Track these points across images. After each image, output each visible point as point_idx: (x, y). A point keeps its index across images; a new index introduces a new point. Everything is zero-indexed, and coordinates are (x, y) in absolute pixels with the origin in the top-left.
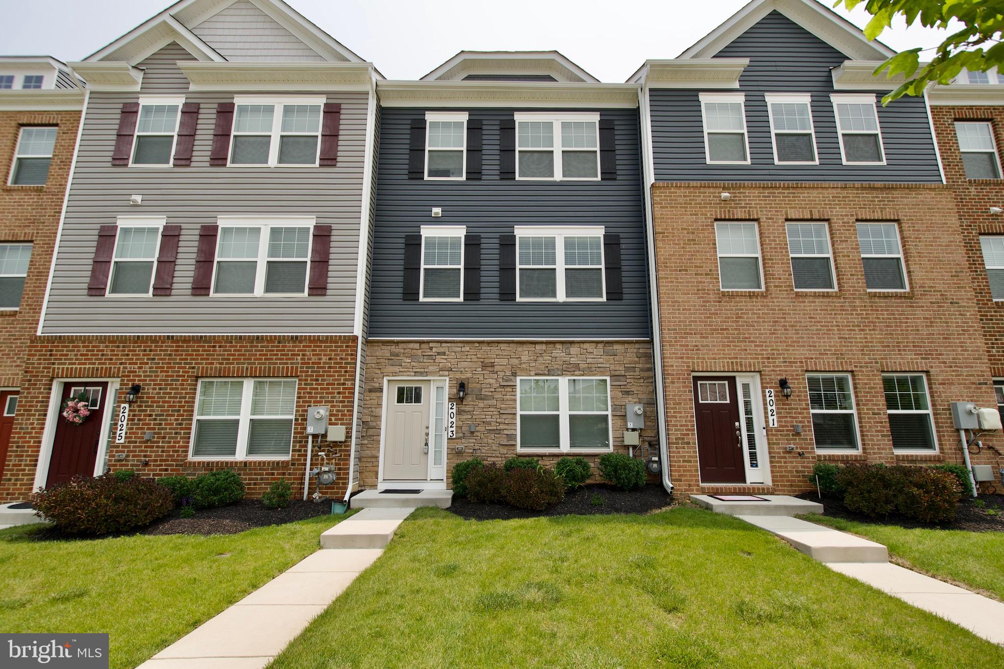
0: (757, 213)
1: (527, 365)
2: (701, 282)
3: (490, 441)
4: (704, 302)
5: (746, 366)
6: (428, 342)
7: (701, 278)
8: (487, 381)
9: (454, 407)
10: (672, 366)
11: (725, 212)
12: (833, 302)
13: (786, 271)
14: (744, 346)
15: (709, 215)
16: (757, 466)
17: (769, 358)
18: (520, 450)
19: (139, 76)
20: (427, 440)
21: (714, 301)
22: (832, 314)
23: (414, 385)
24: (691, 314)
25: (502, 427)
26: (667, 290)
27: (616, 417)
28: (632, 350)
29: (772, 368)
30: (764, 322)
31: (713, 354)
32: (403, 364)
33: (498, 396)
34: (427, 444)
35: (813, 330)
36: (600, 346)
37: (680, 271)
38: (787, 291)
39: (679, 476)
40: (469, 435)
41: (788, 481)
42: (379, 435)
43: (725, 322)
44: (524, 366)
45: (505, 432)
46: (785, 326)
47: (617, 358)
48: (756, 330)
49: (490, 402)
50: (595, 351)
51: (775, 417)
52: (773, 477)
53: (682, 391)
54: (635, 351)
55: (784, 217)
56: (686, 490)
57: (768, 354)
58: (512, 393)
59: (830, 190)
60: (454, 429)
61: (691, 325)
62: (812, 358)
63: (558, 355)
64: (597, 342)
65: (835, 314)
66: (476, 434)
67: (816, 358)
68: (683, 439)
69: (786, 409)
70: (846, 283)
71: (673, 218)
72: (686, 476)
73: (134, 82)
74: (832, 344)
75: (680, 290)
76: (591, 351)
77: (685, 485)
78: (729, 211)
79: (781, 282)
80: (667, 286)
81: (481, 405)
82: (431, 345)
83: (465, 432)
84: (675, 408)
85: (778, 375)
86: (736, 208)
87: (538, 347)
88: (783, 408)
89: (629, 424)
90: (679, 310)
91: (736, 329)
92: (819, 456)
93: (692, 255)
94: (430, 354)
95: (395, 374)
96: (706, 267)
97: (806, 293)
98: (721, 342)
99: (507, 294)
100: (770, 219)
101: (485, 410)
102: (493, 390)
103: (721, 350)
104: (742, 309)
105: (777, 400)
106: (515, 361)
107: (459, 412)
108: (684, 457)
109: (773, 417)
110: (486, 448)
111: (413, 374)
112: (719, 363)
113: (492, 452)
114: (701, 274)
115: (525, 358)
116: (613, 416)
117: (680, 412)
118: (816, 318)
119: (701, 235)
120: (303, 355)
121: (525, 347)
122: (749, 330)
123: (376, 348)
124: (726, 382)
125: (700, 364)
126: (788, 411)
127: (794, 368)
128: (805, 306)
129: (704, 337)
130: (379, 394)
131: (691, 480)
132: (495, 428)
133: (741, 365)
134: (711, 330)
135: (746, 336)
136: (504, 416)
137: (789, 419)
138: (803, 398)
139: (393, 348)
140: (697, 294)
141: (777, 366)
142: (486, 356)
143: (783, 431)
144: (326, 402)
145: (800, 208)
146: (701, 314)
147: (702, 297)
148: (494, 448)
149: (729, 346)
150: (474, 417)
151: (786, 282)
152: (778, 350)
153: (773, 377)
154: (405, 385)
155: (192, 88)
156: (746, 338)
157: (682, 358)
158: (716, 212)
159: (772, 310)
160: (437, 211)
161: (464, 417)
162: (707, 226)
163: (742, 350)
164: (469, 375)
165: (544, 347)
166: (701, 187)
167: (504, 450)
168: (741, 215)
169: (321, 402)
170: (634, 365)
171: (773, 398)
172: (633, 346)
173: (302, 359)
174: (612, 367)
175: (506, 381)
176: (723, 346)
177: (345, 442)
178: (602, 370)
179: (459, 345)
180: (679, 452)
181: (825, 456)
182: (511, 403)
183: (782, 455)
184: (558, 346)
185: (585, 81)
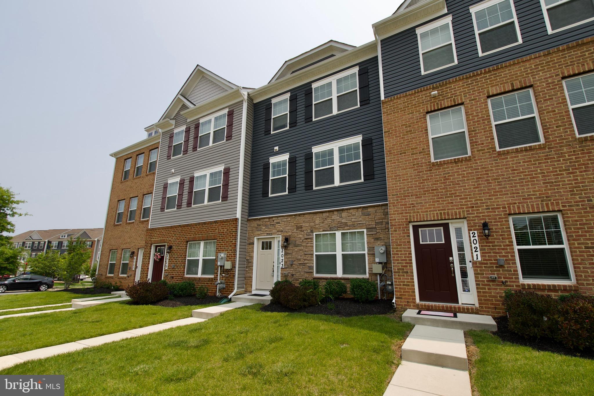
0: (461, 99)
1: (318, 225)
2: (416, 159)
3: (300, 270)
4: (418, 172)
5: (452, 215)
6: (272, 217)
7: (416, 156)
8: (299, 236)
9: (283, 251)
10: (395, 219)
11: (434, 105)
12: (537, 154)
13: (488, 137)
14: (451, 200)
15: (422, 111)
16: (469, 291)
17: (473, 207)
18: (316, 275)
19: (173, 122)
20: (273, 269)
21: (426, 171)
22: (536, 164)
23: (268, 240)
24: (408, 182)
25: (306, 262)
26: (391, 169)
27: (370, 255)
28: (380, 211)
29: (476, 215)
30: (468, 180)
31: (425, 208)
32: (262, 230)
33: (304, 244)
34: (273, 271)
35: (516, 180)
36: (360, 210)
37: (400, 154)
38: (489, 152)
39: (400, 295)
40: (290, 266)
41: (492, 304)
42: (253, 266)
43: (435, 184)
44: (317, 226)
45: (308, 265)
46: (489, 180)
47: (370, 217)
48: (461, 187)
49: (300, 248)
50: (357, 214)
51: (479, 253)
52: (479, 300)
53: (402, 236)
54: (382, 211)
55: (487, 95)
56: (405, 305)
57: (473, 204)
58: (311, 242)
59: (532, 61)
60: (283, 263)
61: (408, 190)
62: (515, 203)
63: (335, 218)
64: (358, 208)
65: (539, 163)
66: (294, 266)
67: (519, 203)
68: (403, 269)
69: (489, 246)
70: (551, 135)
71: (395, 120)
72: (405, 295)
73: (172, 125)
74: (537, 189)
75: (401, 167)
76: (354, 214)
77: (405, 302)
78: (437, 104)
79: (484, 147)
80: (392, 166)
81: (296, 250)
82: (273, 219)
83: (289, 264)
84: (397, 248)
85: (481, 219)
86: (444, 100)
87: (324, 214)
88: (486, 246)
89: (376, 259)
90: (400, 180)
91: (444, 188)
92: (523, 285)
93: (409, 142)
94: (273, 223)
95: (259, 235)
96: (420, 147)
97: (508, 151)
98: (432, 199)
99: (309, 186)
100: (473, 100)
101: (298, 252)
102: (302, 241)
103: (432, 205)
104: (449, 173)
105: (481, 240)
106: (313, 224)
107: (286, 254)
108: (404, 282)
109: (476, 253)
110: (298, 274)
111: (266, 234)
112: (430, 214)
113: (301, 276)
114: (416, 154)
115: (317, 222)
116: (368, 254)
117: (401, 251)
118: (519, 170)
119: (416, 126)
120: (219, 229)
121: (318, 215)
122: (456, 187)
123: (252, 223)
124: (442, 228)
125: (415, 217)
126: (491, 247)
127: (497, 213)
128: (507, 162)
129: (418, 197)
130: (252, 246)
131: (409, 299)
132: (302, 262)
133: (448, 215)
134: (424, 191)
135: (453, 192)
136: (307, 256)
137: (492, 254)
138: (506, 236)
139: (258, 222)
140: (413, 168)
141: (481, 213)
142: (298, 223)
143: (487, 264)
144: (226, 250)
145: (501, 84)
146: (416, 181)
147: (417, 169)
148: (302, 274)
149: (439, 201)
150: (293, 256)
151: (488, 146)
152: (482, 200)
153: (477, 221)
154: (265, 241)
155: (188, 121)
156: (452, 194)
157: (402, 213)
158: (427, 107)
159: (475, 169)
160: (277, 148)
161: (288, 256)
162: (420, 119)
163: (448, 203)
164: (290, 234)
165: (327, 214)
166: (415, 93)
167: (307, 275)
168: (448, 104)
169: (224, 250)
170: (382, 221)
171: (477, 238)
172: (380, 208)
173: (218, 231)
174: (367, 223)
175: (308, 235)
176: (433, 202)
177: (232, 269)
178: (361, 225)
179: (286, 217)
180: (400, 279)
181: (529, 285)
182: (310, 248)
183: (486, 283)
184: (335, 213)
185: (348, 50)
